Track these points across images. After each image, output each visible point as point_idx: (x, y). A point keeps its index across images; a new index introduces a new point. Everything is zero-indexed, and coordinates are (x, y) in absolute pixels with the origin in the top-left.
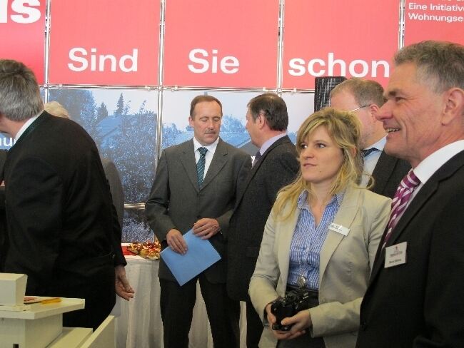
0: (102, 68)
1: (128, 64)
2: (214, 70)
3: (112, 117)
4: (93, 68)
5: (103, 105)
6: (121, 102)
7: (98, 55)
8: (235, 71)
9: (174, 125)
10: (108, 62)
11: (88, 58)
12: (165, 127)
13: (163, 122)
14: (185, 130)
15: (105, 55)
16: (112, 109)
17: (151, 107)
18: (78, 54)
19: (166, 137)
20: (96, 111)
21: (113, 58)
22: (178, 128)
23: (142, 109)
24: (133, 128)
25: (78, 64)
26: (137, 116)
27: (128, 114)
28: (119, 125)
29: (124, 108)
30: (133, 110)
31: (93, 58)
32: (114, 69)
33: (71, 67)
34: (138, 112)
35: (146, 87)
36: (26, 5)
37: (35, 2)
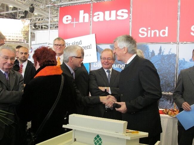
0: (152, 36)
1: (164, 33)
3: (156, 56)
4: (149, 36)
5: (153, 51)
6: (160, 50)
7: (151, 30)
9: (184, 59)
10: (155, 33)
11: (147, 32)
12: (180, 60)
13: (179, 58)
14: (189, 61)
15: (154, 30)
16: (157, 53)
17: (174, 52)
18: (143, 30)
19: (180, 64)
20: (150, 54)
21: (157, 31)
22: (186, 60)
23: (170, 52)
25: (143, 34)
26: (167, 55)
27: (164, 54)
28: (160, 59)
29: (162, 52)
30: (166, 53)
31: (149, 31)
32: (158, 35)
33: (140, 35)
34: (168, 53)
35: (172, 43)
36: (122, 12)
37: (126, 11)
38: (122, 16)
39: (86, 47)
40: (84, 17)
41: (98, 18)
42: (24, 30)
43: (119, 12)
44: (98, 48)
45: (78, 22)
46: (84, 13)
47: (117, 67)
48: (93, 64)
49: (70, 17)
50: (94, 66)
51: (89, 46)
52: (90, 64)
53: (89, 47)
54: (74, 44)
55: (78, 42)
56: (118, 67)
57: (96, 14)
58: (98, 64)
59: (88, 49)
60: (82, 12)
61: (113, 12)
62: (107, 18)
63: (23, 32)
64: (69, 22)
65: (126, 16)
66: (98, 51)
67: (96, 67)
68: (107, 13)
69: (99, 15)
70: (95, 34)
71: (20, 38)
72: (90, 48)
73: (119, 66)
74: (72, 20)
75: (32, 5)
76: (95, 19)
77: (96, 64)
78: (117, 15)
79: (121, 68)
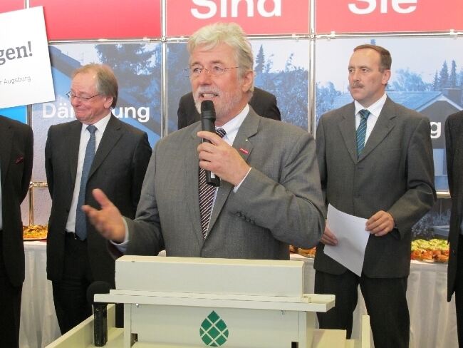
0: (235, 13)
1: (269, 6)
2: (384, 9)
4: (223, 13)
6: (261, 56)
8: (412, 9)
9: (332, 85)
11: (217, 1)
12: (320, 87)
13: (317, 81)
14: (346, 91)
17: (301, 63)
19: (321, 101)
22: (337, 88)
23: (289, 64)
24: (277, 90)
25: (204, 10)
26: (282, 75)
27: (270, 72)
29: (265, 64)
30: (277, 67)
31: (224, 0)
32: (250, 13)
33: (195, 13)
34: (283, 69)
35: (294, 36)
39: (14, 52)
44: (54, 54)
47: (124, 116)
48: (41, 109)
50: (45, 116)
51: (24, 48)
52: (29, 107)
53: (23, 52)
56: (126, 116)
58: (57, 109)
59: (19, 57)
66: (55, 62)
67: (53, 118)
70: (44, 8)
72: (26, 55)
73: (130, 113)
77: (49, 108)
79: (138, 117)
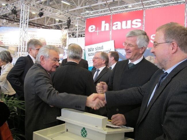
36: (137, 22)
37: (139, 20)
38: (136, 25)
40: (105, 26)
41: (116, 27)
42: (62, 38)
43: (134, 22)
45: (100, 31)
46: (105, 23)
49: (94, 27)
54: (97, 48)
55: (100, 47)
57: (115, 23)
60: (103, 22)
61: (129, 22)
62: (124, 27)
63: (62, 40)
64: (93, 31)
65: (139, 25)
68: (124, 22)
69: (117, 24)
70: (114, 41)
71: (60, 45)
74: (96, 29)
75: (69, 18)
76: (114, 28)
78: (132, 24)
